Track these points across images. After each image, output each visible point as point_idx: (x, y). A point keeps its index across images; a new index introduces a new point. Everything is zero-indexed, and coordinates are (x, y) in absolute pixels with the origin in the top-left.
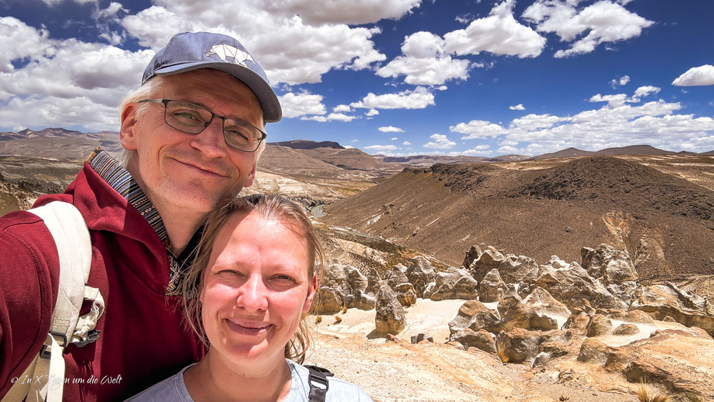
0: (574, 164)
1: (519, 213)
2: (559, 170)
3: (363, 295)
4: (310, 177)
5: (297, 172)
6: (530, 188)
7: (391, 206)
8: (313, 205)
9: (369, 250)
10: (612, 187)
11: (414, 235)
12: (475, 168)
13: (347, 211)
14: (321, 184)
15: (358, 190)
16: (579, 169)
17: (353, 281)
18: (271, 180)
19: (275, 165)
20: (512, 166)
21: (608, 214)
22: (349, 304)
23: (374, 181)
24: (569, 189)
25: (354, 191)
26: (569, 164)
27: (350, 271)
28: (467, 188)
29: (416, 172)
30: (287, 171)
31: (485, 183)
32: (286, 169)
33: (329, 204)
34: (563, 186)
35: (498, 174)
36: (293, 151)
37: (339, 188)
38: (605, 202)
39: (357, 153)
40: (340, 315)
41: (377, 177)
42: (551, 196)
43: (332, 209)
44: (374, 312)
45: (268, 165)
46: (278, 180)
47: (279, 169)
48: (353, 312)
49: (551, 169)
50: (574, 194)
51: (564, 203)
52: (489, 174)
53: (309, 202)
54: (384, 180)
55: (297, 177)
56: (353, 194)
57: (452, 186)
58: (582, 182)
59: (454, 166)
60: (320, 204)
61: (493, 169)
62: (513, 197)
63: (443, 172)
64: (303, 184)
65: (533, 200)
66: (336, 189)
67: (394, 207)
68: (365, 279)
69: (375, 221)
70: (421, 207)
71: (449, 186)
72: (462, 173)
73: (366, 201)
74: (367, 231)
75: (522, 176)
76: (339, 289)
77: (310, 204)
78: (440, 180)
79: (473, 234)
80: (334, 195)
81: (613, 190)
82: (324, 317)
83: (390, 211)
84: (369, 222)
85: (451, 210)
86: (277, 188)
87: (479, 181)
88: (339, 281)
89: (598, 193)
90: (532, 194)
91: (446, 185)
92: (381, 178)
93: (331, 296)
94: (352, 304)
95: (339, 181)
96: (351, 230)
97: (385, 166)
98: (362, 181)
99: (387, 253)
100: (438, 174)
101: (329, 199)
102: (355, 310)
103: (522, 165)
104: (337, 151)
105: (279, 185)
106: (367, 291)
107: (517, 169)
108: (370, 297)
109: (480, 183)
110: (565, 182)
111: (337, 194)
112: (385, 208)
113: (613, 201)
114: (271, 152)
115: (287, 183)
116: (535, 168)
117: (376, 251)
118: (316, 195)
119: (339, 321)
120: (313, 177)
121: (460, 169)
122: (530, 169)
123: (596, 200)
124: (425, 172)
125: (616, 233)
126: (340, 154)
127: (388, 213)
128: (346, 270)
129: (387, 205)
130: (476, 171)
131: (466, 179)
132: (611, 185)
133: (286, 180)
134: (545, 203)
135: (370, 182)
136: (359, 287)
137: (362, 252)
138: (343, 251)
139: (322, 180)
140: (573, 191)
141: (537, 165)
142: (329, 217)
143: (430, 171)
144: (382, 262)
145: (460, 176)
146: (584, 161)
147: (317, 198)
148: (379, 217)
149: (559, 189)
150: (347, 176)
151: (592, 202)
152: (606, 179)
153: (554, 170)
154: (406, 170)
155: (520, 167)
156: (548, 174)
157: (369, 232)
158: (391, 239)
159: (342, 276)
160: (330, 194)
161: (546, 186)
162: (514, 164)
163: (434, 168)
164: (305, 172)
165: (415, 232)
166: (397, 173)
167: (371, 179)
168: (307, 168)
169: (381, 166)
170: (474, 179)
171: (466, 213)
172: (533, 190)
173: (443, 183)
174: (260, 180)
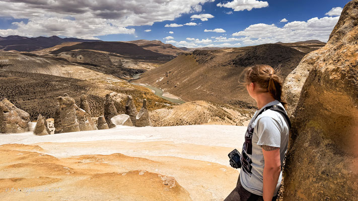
1: (225, 74)
7: (170, 72)
8: (137, 73)
11: (175, 87)
12: (212, 52)
18: (118, 60)
20: (230, 50)
24: (251, 61)
28: (205, 62)
31: (214, 59)
34: (248, 60)
35: (222, 54)
42: (242, 65)
46: (122, 61)
52: (217, 54)
53: (134, 71)
59: (203, 51)
61: (220, 52)
62: (225, 66)
63: (197, 55)
65: (233, 67)
69: (161, 80)
70: (183, 73)
71: (198, 61)
75: (231, 55)
77: (135, 73)
78: (195, 58)
79: (202, 86)
81: (272, 61)
83: (169, 75)
84: (157, 81)
85: (195, 73)
86: (121, 65)
87: (212, 58)
90: (234, 64)
100: (195, 55)
105: (122, 63)
110: (250, 57)
111: (152, 67)
115: (126, 62)
120: (144, 59)
121: (205, 53)
124: (190, 54)
127: (167, 76)
129: (168, 72)
130: (211, 53)
131: (206, 57)
132: (272, 58)
134: (239, 68)
139: (148, 61)
143: (192, 54)
145: (204, 56)
148: (163, 78)
149: (246, 61)
152: (270, 55)
155: (234, 50)
156: (243, 53)
157: (156, 86)
158: (164, 89)
160: (148, 67)
161: (240, 59)
163: (194, 52)
164: (141, 56)
165: (177, 85)
168: (143, 55)
170: (209, 58)
171: (202, 75)
172: (234, 62)
173: (196, 60)
174: (112, 60)
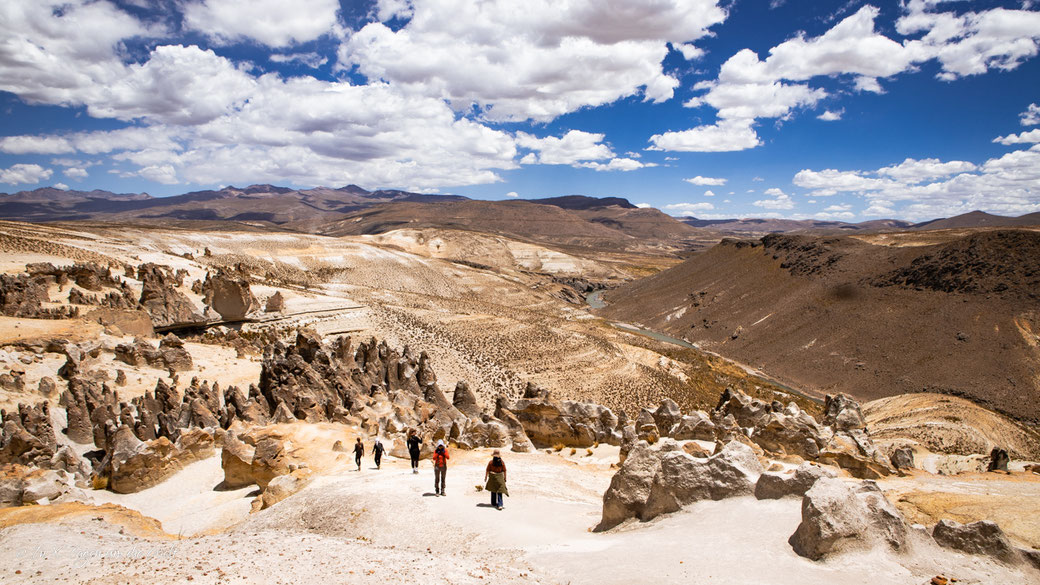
0: (972, 240)
1: (889, 310)
2: (949, 250)
3: (613, 432)
4: (586, 248)
5: (567, 242)
6: (906, 274)
7: (702, 294)
8: (590, 290)
9: (665, 361)
10: (1030, 275)
11: (734, 338)
12: (827, 243)
13: (637, 300)
14: (603, 259)
15: (654, 269)
16: (979, 247)
17: (605, 419)
18: (531, 254)
19: (537, 231)
20: (882, 240)
21: (1022, 315)
22: (600, 440)
23: (679, 256)
24: (963, 277)
25: (649, 270)
26: (965, 239)
27: (603, 411)
28: (813, 271)
29: (740, 245)
30: (553, 240)
31: (840, 264)
32: (551, 237)
33: (613, 288)
34: (955, 272)
35: (859, 251)
36: (562, 212)
37: (629, 266)
38: (1018, 298)
39: (654, 214)
40: (592, 449)
41: (683, 250)
42: (936, 286)
43: (618, 296)
44: (618, 448)
45: (527, 232)
46: (541, 254)
47: (542, 238)
48: (604, 447)
49: (938, 246)
50: (972, 284)
51: (957, 296)
52: (846, 251)
53: (584, 286)
54: (693, 255)
55: (568, 249)
56: (648, 274)
57: (792, 267)
58: (984, 266)
59: (796, 238)
60: (600, 288)
61: (853, 244)
62: (881, 286)
63: (779, 248)
64: (576, 259)
65: (910, 291)
66: (623, 266)
67: (706, 296)
68: (615, 418)
69: (678, 315)
70: (746, 298)
71: (788, 267)
72: (807, 249)
73: (667, 286)
74: (667, 329)
75: (893, 255)
76: (592, 426)
77: (586, 289)
78: (775, 258)
79: (821, 340)
80: (619, 276)
81: (1031, 280)
82: (578, 450)
83: (700, 301)
84: (669, 318)
85: (789, 302)
86: (539, 265)
87: (832, 261)
88: (593, 420)
89: (1009, 284)
90: (908, 282)
91: (783, 266)
92: (690, 251)
93: (585, 432)
94: (603, 440)
95: (627, 256)
96: (642, 328)
97: (696, 234)
98: (663, 255)
99: (690, 366)
100: (772, 250)
101: (612, 281)
102: (606, 445)
103: (896, 238)
104: (626, 212)
105: (542, 260)
106: (617, 430)
107: (888, 245)
108: (619, 435)
109: (833, 264)
110: (958, 265)
111: (625, 275)
112: (693, 297)
113: (1031, 296)
114: (532, 213)
115: (553, 258)
116: (915, 244)
117: (674, 362)
118: (594, 274)
119: (590, 454)
120: (590, 249)
121: (803, 244)
122: (906, 245)
123: (1005, 294)
124: (753, 246)
125: (1034, 344)
126: (630, 215)
127: (696, 305)
128: (599, 409)
129: (696, 292)
130: (827, 247)
131: (813, 258)
132: (1029, 272)
133: (552, 253)
134: (927, 296)
135: (672, 257)
136: (610, 425)
137: (654, 363)
138: (627, 361)
139: (603, 254)
140: (970, 280)
141: (918, 240)
142: (612, 309)
143: (760, 244)
144: (683, 377)
145: (803, 254)
146: (989, 237)
147: (596, 280)
148: (684, 310)
149: (949, 277)
150: (640, 248)
151: (999, 297)
152: (1022, 264)
153: (942, 248)
154: (724, 242)
155: (893, 242)
156: (933, 253)
157: (669, 332)
158: (700, 343)
159: (596, 414)
160: (614, 275)
161: (930, 271)
162: (884, 237)
163: (765, 241)
164: (579, 242)
165: (735, 334)
166: (713, 245)
167: (675, 253)
168: (582, 236)
169: (689, 234)
170: (823, 259)
171: (811, 308)
172: (910, 277)
173: (778, 262)
174: (516, 253)
